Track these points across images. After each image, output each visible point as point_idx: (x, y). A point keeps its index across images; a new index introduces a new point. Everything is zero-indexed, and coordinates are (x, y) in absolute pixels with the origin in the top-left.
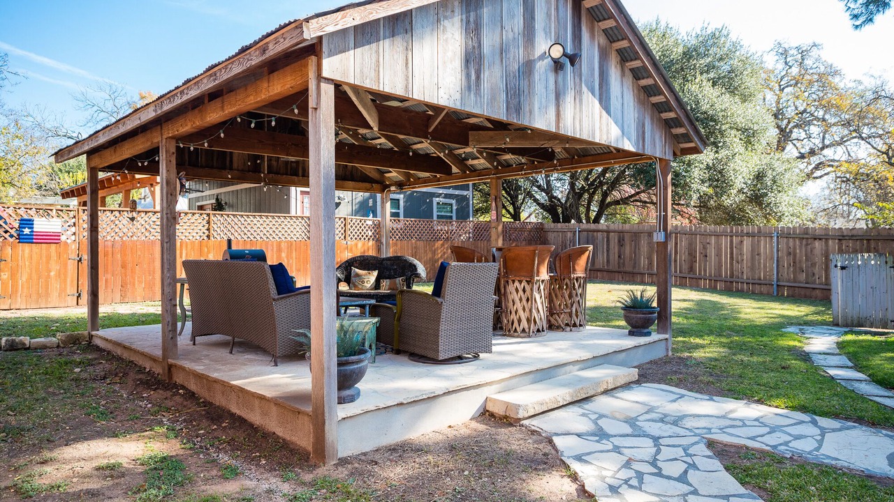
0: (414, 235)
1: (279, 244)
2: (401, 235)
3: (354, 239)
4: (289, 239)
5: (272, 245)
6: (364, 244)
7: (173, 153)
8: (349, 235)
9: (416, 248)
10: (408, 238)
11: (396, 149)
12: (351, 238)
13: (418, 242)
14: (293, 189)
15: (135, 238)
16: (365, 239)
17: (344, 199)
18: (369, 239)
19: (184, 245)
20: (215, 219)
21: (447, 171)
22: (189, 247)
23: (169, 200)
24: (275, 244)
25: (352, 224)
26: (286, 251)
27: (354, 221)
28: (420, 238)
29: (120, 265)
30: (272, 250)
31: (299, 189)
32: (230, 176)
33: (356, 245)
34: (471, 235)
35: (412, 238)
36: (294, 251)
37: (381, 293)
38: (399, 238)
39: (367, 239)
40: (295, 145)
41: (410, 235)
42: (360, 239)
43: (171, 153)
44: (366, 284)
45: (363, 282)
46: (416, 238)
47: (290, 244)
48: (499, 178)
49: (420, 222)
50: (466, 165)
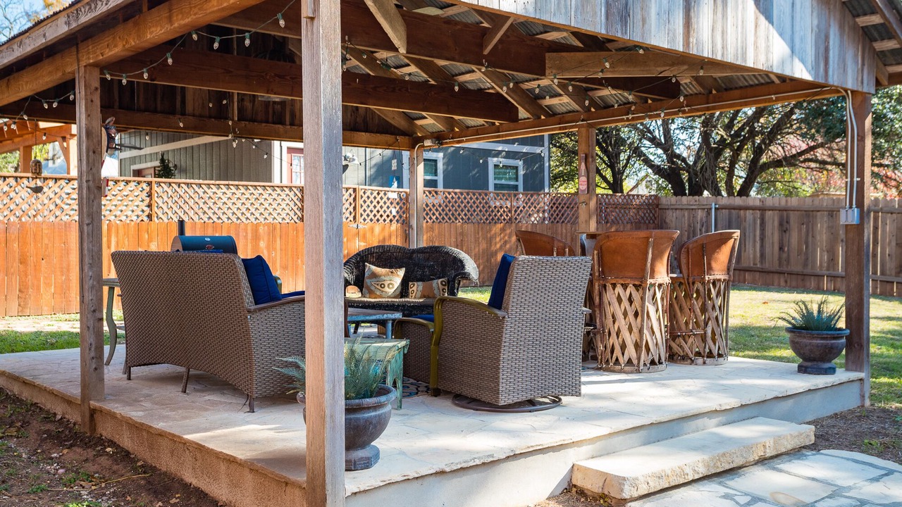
0: (459, 215)
1: (256, 228)
2: (440, 214)
3: (368, 220)
4: (270, 220)
5: (246, 230)
6: (383, 229)
7: (96, 89)
8: (362, 215)
9: (462, 234)
10: (450, 219)
11: (433, 82)
12: (365, 220)
13: (466, 225)
14: (276, 144)
15: (40, 219)
16: (385, 220)
17: (354, 160)
18: (391, 221)
19: (113, 230)
20: (159, 190)
21: (509, 114)
22: (121, 232)
23: (90, 161)
24: (249, 228)
25: (365, 197)
26: (266, 238)
27: (368, 193)
28: (469, 219)
29: (17, 260)
30: (246, 237)
31: (286, 144)
32: (181, 125)
33: (372, 229)
34: (546, 215)
35: (456, 219)
36: (278, 239)
37: (409, 302)
38: (437, 218)
39: (388, 220)
40: (280, 76)
41: (453, 215)
42: (378, 220)
43: (93, 88)
44: (386, 289)
45: (382, 286)
46: (462, 219)
47: (272, 228)
48: (591, 126)
49: (468, 194)
50: (541, 107)
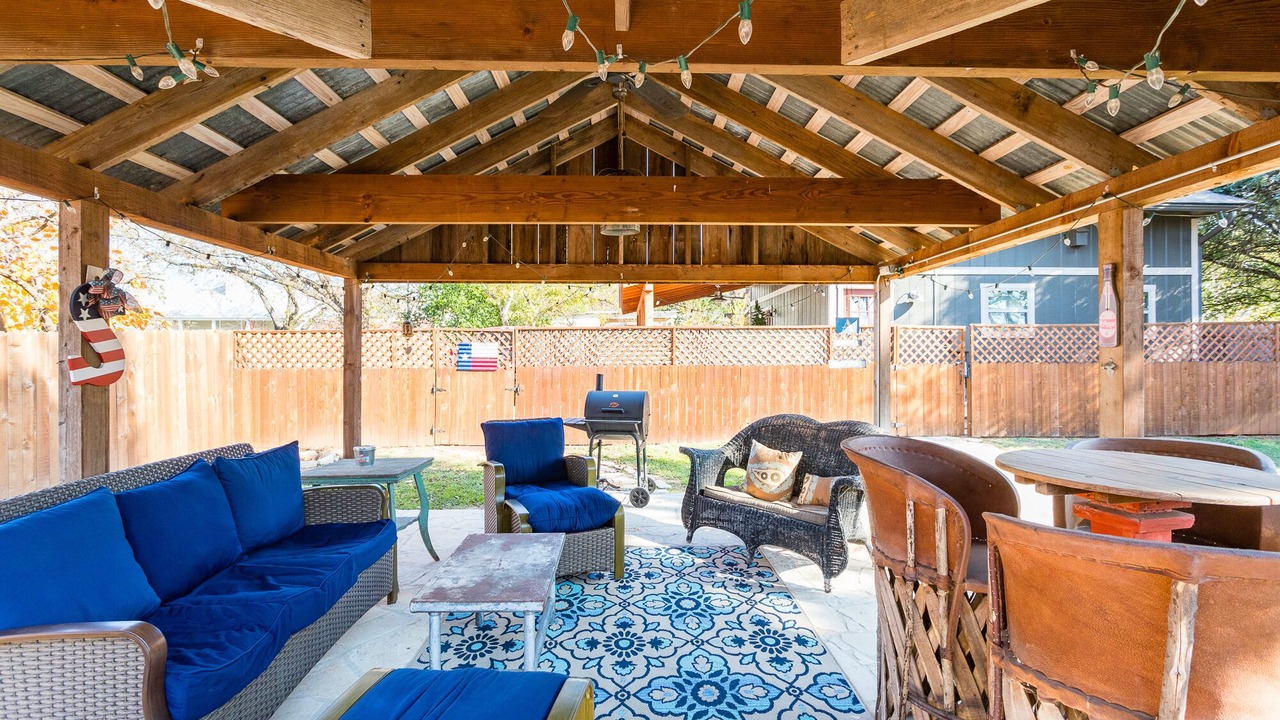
0: (1037, 353)
1: (776, 370)
2: (1008, 353)
4: (793, 362)
5: (765, 372)
6: (930, 370)
7: (76, 229)
8: (901, 356)
9: (1040, 375)
10: (1022, 358)
12: (905, 361)
13: (1047, 365)
16: (932, 361)
18: (941, 361)
20: (681, 337)
21: (987, 214)
23: (65, 332)
24: (769, 371)
25: (905, 337)
26: (787, 381)
28: (1051, 358)
30: (765, 379)
33: (915, 371)
35: (1032, 358)
36: (801, 381)
38: (1004, 358)
39: (936, 361)
41: (1027, 353)
42: (923, 361)
44: (768, 481)
45: (764, 476)
46: (1041, 358)
47: (794, 371)
49: (1050, 329)
